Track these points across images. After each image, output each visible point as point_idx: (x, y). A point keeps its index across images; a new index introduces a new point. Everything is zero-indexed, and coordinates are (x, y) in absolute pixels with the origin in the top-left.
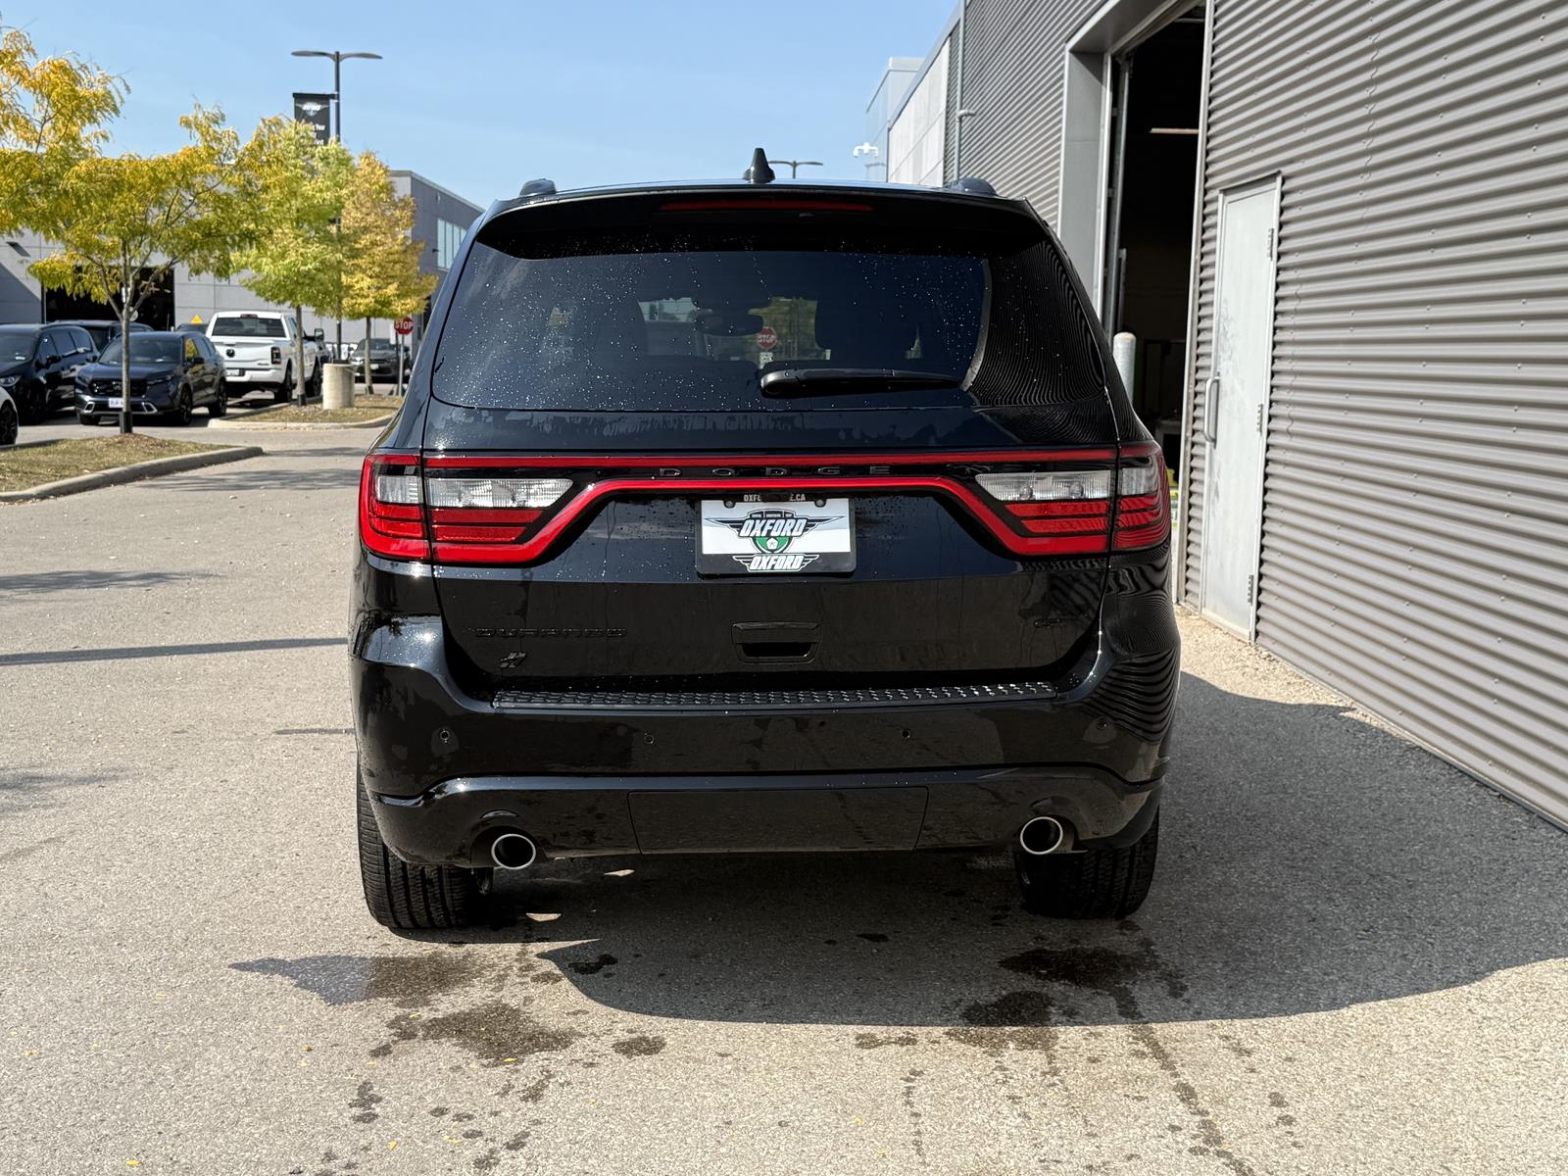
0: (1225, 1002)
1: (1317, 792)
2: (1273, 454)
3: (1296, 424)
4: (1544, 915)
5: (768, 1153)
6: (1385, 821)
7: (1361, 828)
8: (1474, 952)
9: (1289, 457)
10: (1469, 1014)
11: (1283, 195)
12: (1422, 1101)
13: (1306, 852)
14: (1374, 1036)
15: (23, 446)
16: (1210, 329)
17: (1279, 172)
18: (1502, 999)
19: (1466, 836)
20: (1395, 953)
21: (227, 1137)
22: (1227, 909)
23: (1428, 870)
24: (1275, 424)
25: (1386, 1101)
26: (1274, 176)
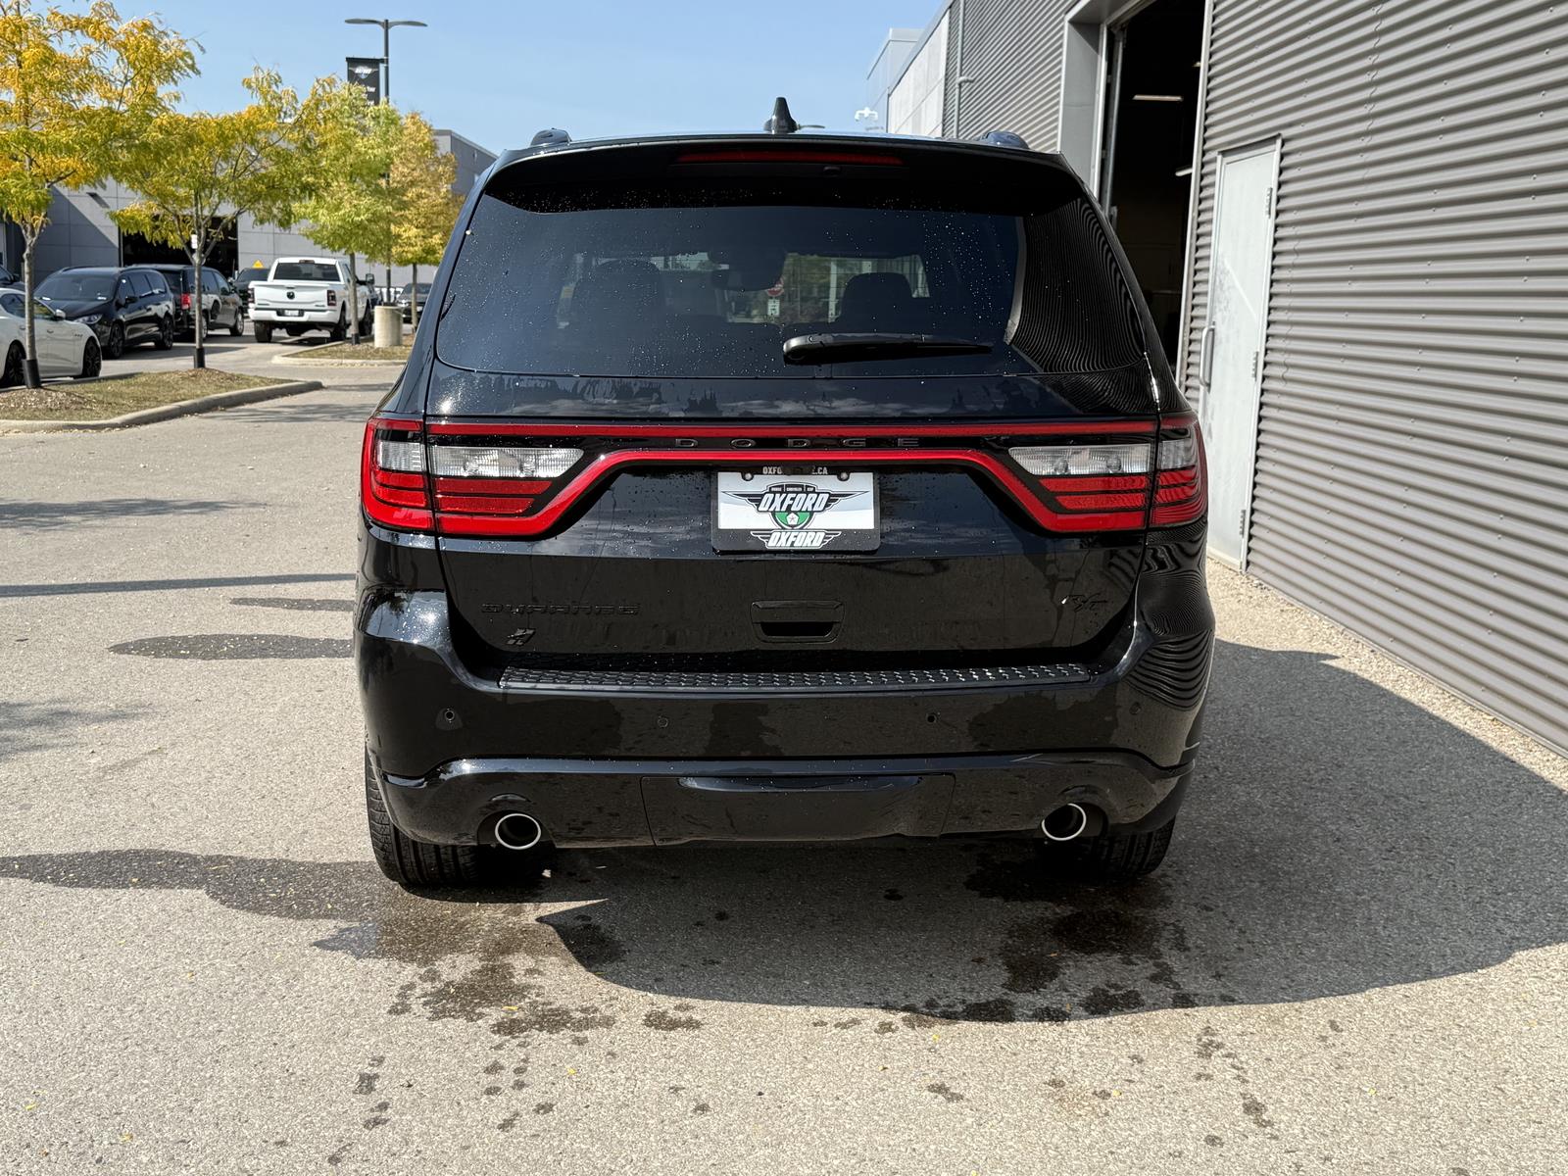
0: (1267, 921)
1: (1323, 715)
2: (1267, 398)
3: (1291, 370)
4: (1553, 836)
5: (854, 1069)
6: (1391, 744)
7: (1369, 750)
8: (1494, 872)
9: (1284, 401)
10: (1499, 934)
11: (1282, 157)
12: (1467, 1021)
13: (1322, 773)
14: (1412, 955)
15: (107, 379)
16: (1206, 282)
17: (1279, 135)
18: (1527, 918)
19: (1468, 759)
20: (1420, 873)
21: (339, 1049)
22: (1256, 829)
23: (1438, 791)
24: (1270, 371)
25: (1433, 1021)
26: (1274, 138)
